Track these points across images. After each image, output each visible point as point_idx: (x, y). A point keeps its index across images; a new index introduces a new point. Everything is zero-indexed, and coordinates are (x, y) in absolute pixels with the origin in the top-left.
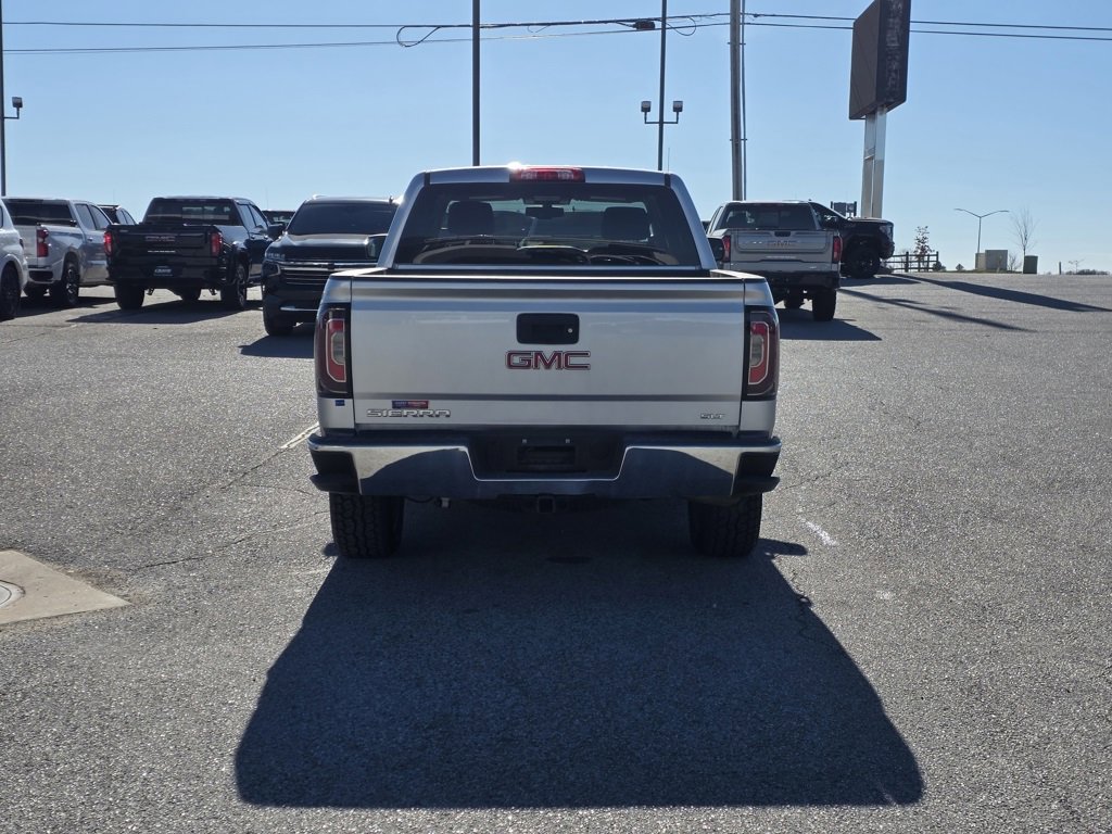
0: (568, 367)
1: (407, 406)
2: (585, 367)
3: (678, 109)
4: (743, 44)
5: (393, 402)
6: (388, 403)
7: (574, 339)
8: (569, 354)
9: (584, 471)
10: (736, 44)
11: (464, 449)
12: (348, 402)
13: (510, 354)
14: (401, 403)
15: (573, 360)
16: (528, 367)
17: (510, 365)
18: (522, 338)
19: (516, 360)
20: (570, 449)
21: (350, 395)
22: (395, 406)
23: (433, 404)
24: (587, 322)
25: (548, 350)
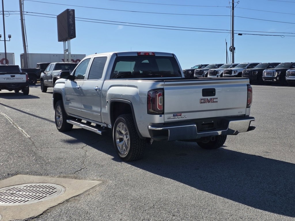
0: (214, 102)
1: (177, 115)
2: (217, 102)
3: (10, 37)
4: (24, 20)
5: (173, 115)
6: (172, 115)
7: (214, 95)
8: (214, 99)
9: (215, 129)
10: (22, 20)
11: (195, 125)
12: (163, 115)
13: (201, 99)
14: (175, 114)
15: (215, 100)
16: (205, 102)
17: (201, 103)
18: (203, 95)
19: (202, 101)
20: (213, 123)
21: (163, 113)
22: (174, 116)
23: (183, 114)
24: (217, 90)
25: (209, 98)
